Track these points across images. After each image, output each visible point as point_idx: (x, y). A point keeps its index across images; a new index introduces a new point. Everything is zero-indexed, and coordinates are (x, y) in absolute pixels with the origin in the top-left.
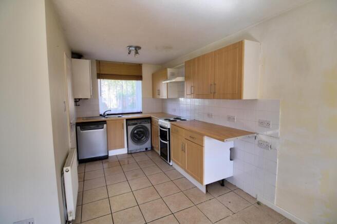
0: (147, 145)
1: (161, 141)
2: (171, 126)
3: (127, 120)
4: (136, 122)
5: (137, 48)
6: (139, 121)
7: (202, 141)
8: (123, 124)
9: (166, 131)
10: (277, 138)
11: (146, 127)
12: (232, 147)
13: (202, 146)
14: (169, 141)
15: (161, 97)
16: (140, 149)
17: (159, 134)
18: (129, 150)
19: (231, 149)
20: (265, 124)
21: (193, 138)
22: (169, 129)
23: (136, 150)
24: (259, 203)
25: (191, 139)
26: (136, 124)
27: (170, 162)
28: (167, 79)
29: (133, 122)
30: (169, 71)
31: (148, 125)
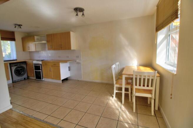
0: (25, 76)
1: (35, 71)
2: (42, 63)
3: (10, 64)
4: (16, 64)
5: (20, 26)
6: (19, 64)
7: (59, 65)
8: (8, 66)
9: (40, 66)
10: (81, 60)
11: (23, 67)
12: (69, 66)
13: (59, 66)
14: (42, 70)
15: (30, 51)
16: (21, 79)
17: (34, 68)
18: (14, 80)
19: (69, 67)
20: (78, 57)
21: (55, 64)
22: (41, 64)
23: (19, 80)
24: (78, 81)
25: (54, 65)
26: (17, 65)
27: (43, 79)
28: (35, 41)
29: (15, 64)
30: (36, 37)
31: (24, 66)
